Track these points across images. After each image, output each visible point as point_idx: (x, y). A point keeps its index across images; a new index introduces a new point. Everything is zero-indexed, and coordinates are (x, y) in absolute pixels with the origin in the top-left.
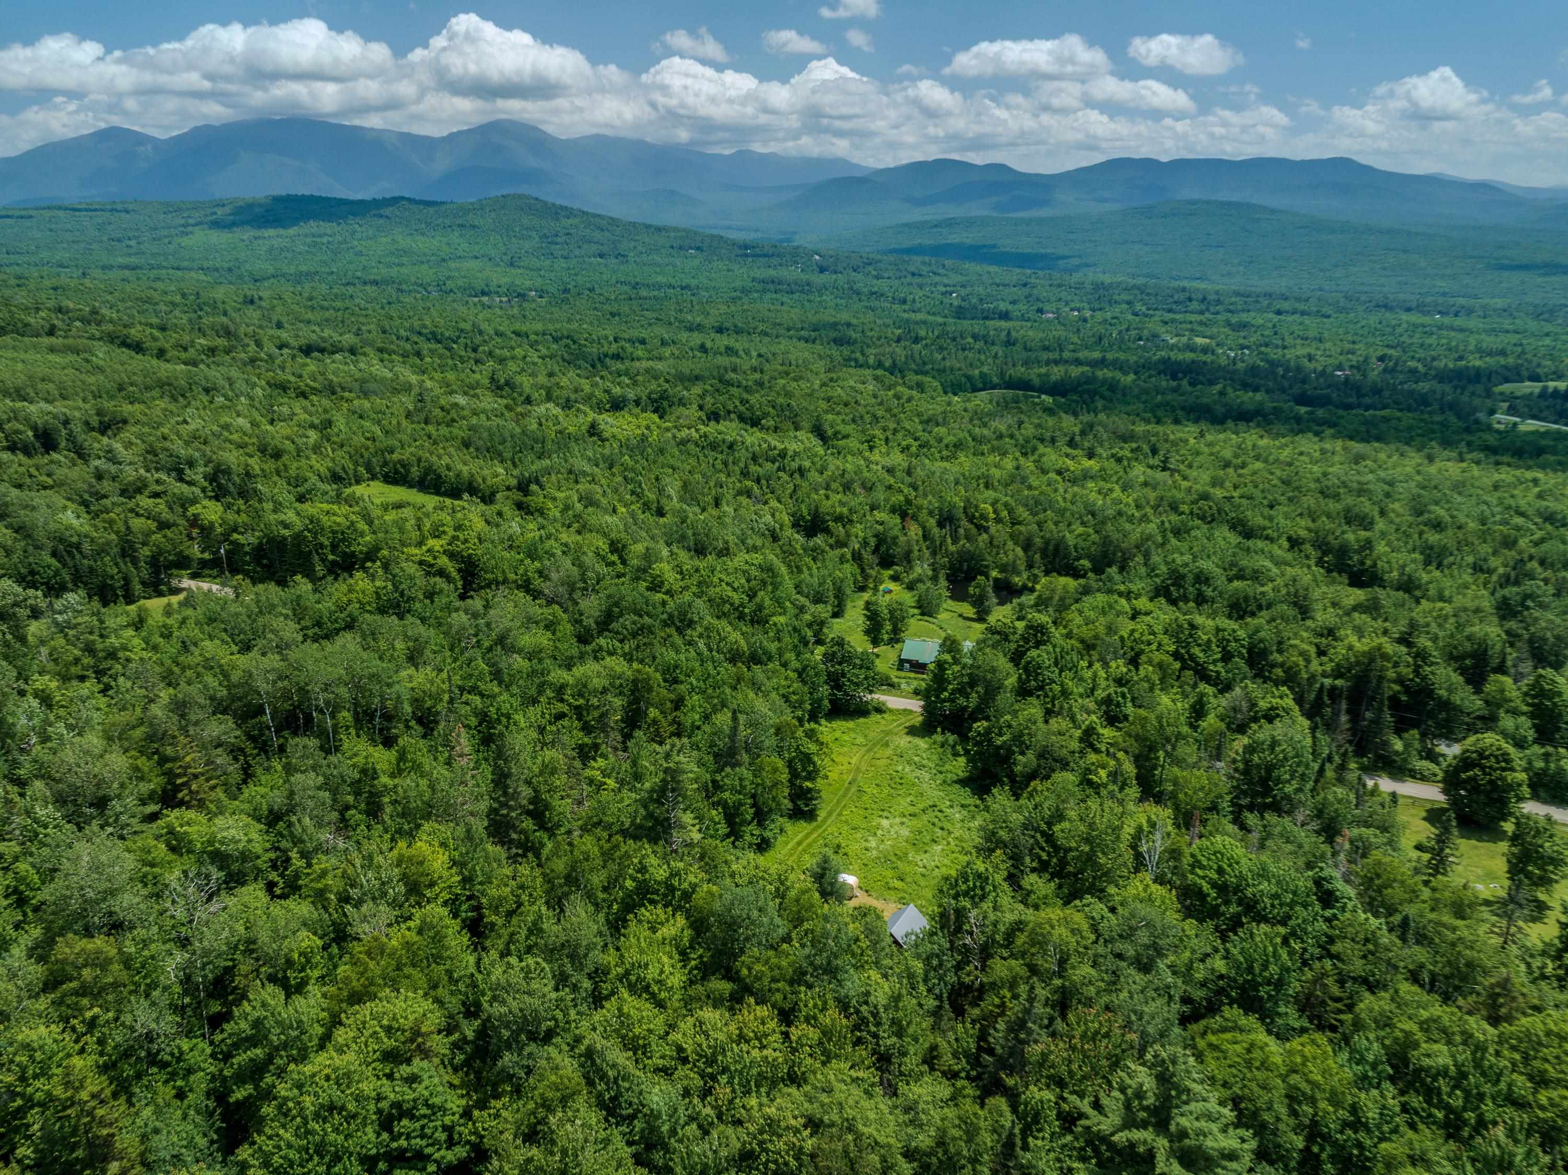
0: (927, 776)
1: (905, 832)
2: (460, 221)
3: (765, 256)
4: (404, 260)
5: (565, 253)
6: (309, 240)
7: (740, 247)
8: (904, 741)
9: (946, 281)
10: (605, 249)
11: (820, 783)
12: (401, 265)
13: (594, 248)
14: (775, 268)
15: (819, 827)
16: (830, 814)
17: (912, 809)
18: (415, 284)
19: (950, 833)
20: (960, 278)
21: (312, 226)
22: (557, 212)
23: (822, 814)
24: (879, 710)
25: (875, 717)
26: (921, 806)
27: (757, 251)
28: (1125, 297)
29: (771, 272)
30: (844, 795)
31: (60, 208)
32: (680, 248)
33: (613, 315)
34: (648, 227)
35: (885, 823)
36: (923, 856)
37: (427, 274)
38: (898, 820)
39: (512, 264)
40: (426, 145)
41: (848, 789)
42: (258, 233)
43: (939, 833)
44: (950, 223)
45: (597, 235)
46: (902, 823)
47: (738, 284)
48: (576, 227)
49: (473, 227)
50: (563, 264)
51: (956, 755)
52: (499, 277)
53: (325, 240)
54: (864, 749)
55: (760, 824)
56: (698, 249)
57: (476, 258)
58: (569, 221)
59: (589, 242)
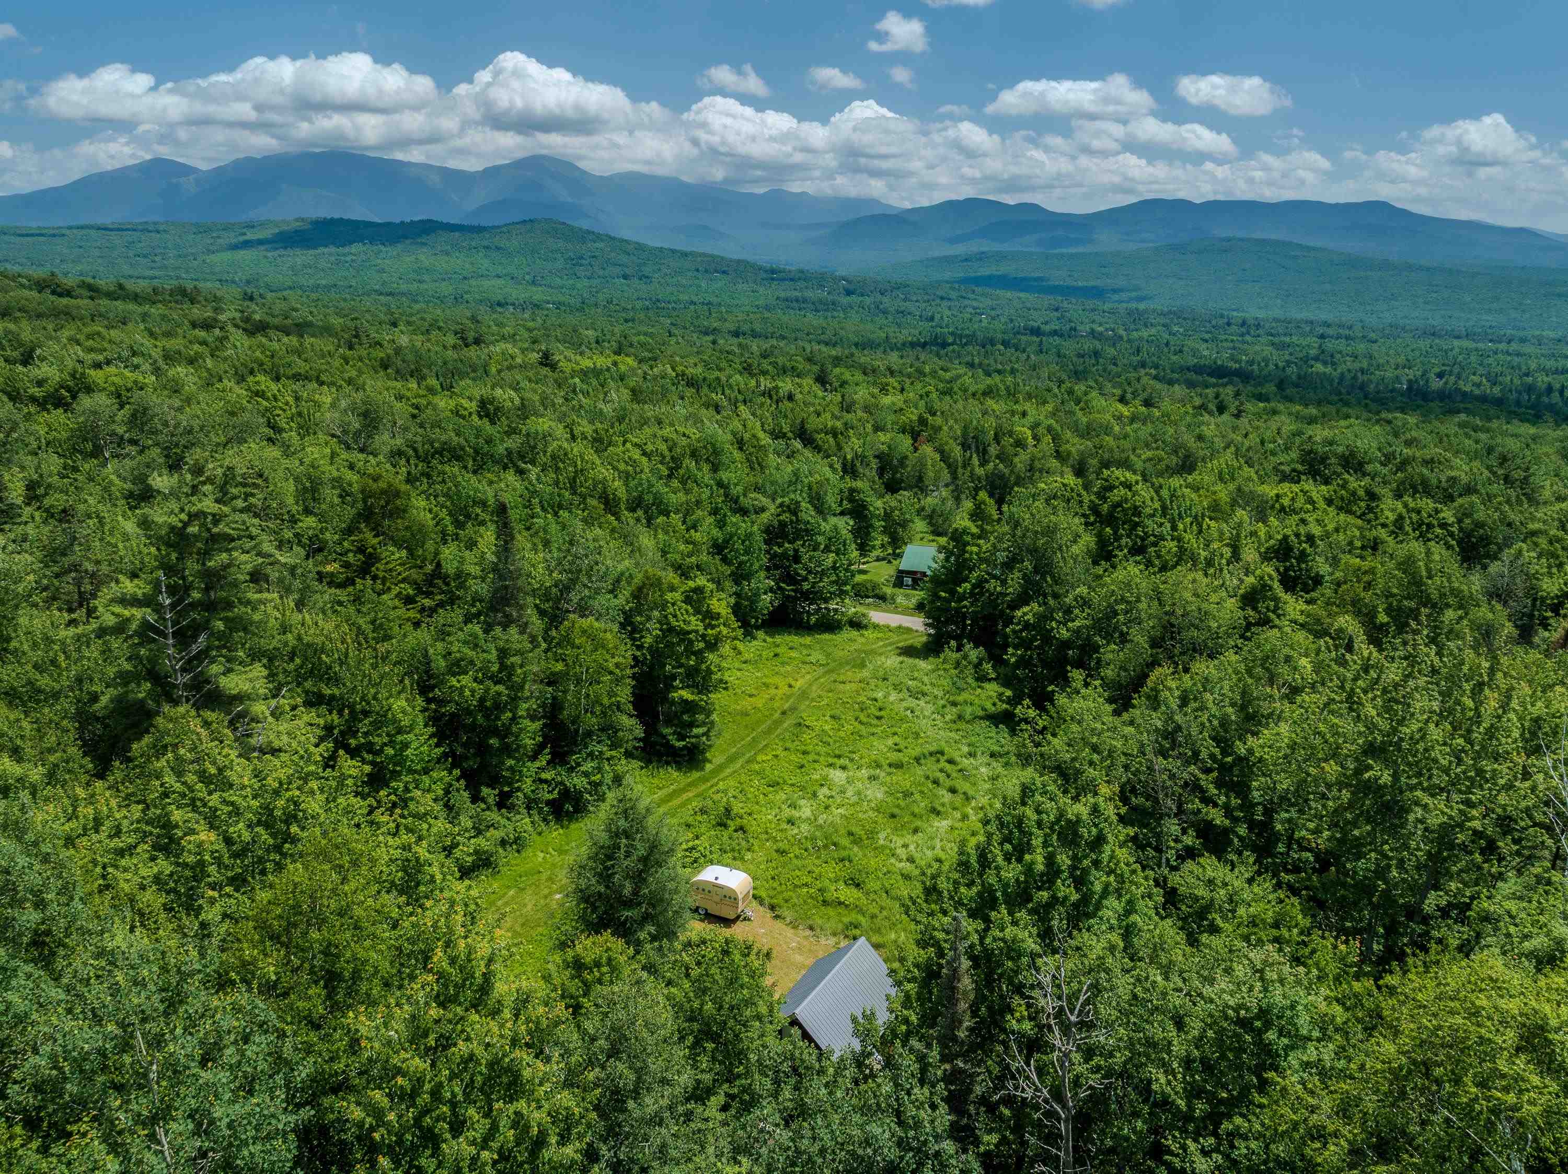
0: (929, 709)
1: (876, 793)
2: (486, 243)
3: (792, 280)
4: (425, 277)
5: (589, 274)
6: (333, 259)
7: (767, 272)
8: (892, 661)
9: (975, 304)
10: (629, 271)
11: (718, 698)
12: (421, 281)
13: (618, 270)
14: (801, 290)
15: (705, 780)
16: (732, 759)
17: (894, 757)
19: (967, 798)
20: (990, 302)
22: (584, 236)
23: (716, 757)
24: (857, 624)
25: (848, 634)
26: (917, 751)
27: (784, 275)
28: (1162, 320)
29: (797, 293)
30: (769, 731)
31: (93, 228)
32: (706, 271)
34: (673, 251)
35: (838, 776)
36: (909, 839)
37: (446, 289)
38: (864, 772)
39: (534, 283)
41: (777, 723)
43: (947, 797)
44: (981, 257)
45: (624, 259)
46: (872, 778)
47: (761, 302)
48: (602, 250)
49: (498, 248)
50: (586, 282)
51: (982, 679)
52: (518, 293)
53: (348, 258)
54: (821, 670)
55: (559, 758)
56: (724, 272)
57: (499, 277)
58: (597, 245)
59: (614, 264)
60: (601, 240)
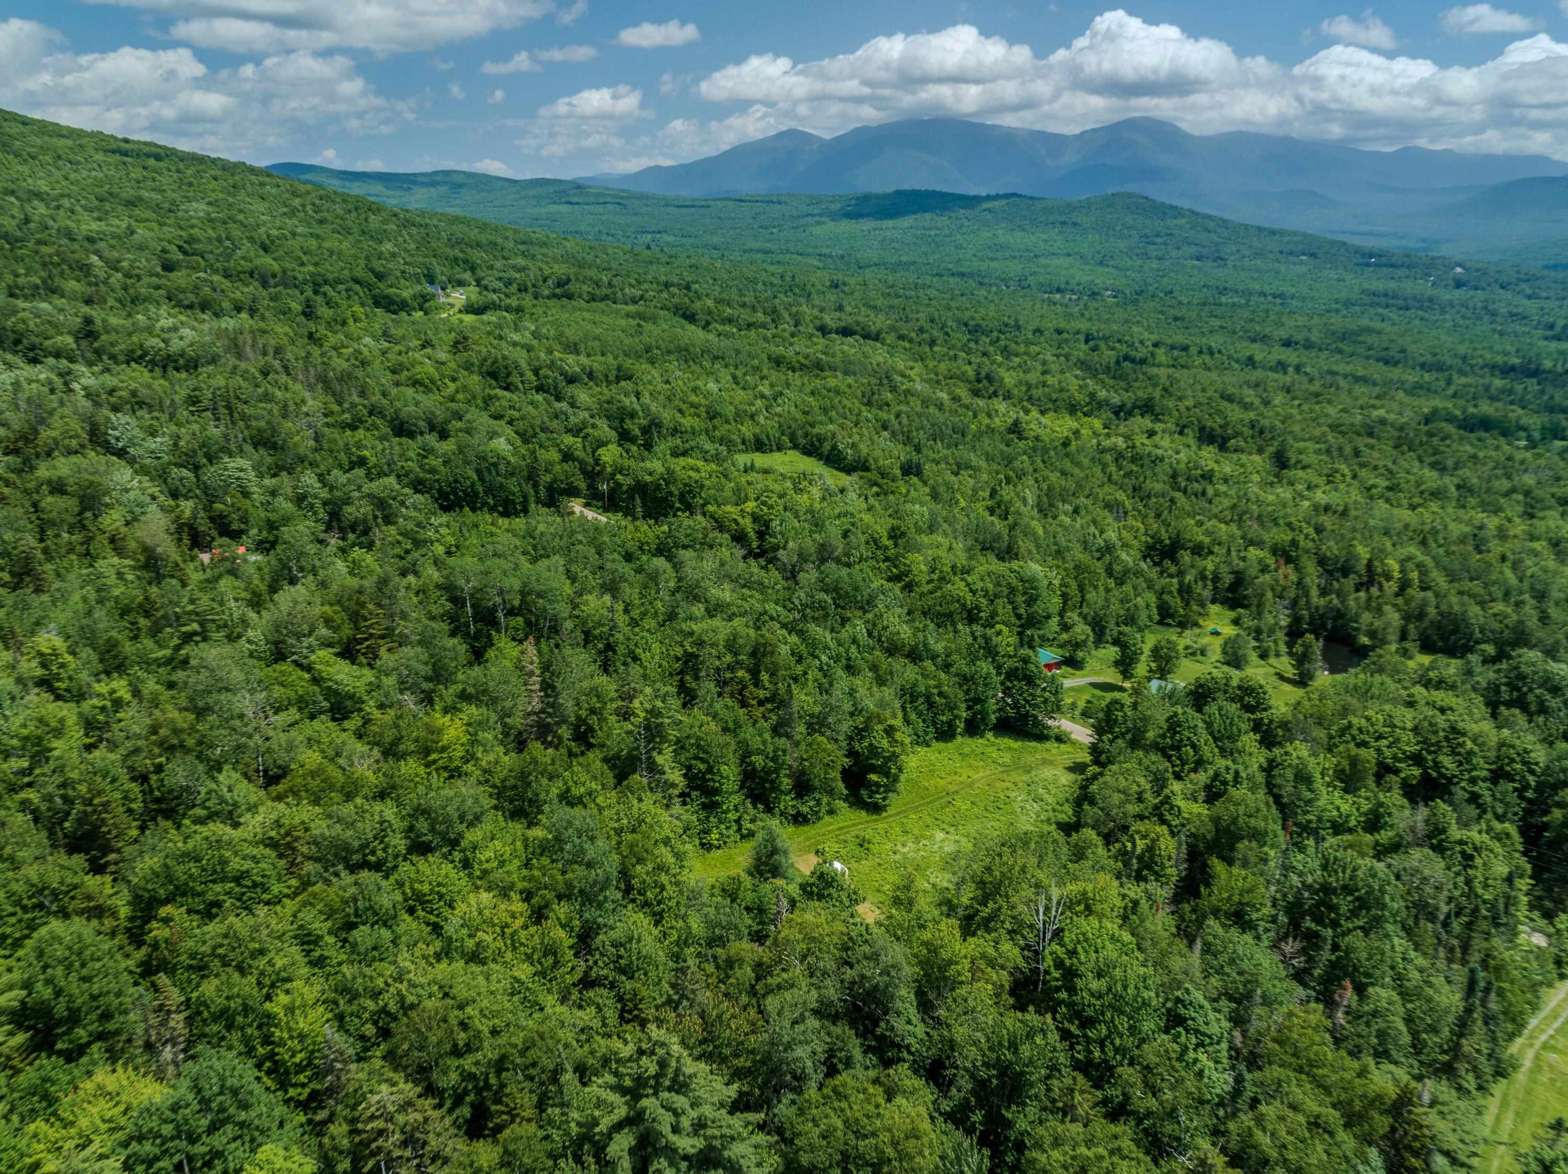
2: (1064, 219)
3: (1392, 266)
4: (999, 255)
5: (1160, 254)
7: (1363, 255)
10: (1204, 251)
12: (992, 259)
13: (1193, 250)
14: (1397, 279)
18: (999, 278)
21: (926, 219)
22: (1165, 212)
24: (1059, 739)
27: (1384, 260)
29: (1392, 285)
31: (730, 199)
32: (1291, 253)
33: (1176, 319)
34: (1260, 229)
35: (940, 836)
37: (1015, 268)
38: (956, 837)
39: (1101, 263)
40: (1055, 142)
42: (878, 224)
45: (1202, 237)
46: (957, 842)
47: (1343, 295)
48: (1181, 228)
49: (1075, 224)
50: (1154, 264)
52: (1082, 275)
53: (933, 233)
56: (1313, 255)
57: (1068, 255)
58: (1175, 222)
59: (1190, 244)
60: (1183, 216)
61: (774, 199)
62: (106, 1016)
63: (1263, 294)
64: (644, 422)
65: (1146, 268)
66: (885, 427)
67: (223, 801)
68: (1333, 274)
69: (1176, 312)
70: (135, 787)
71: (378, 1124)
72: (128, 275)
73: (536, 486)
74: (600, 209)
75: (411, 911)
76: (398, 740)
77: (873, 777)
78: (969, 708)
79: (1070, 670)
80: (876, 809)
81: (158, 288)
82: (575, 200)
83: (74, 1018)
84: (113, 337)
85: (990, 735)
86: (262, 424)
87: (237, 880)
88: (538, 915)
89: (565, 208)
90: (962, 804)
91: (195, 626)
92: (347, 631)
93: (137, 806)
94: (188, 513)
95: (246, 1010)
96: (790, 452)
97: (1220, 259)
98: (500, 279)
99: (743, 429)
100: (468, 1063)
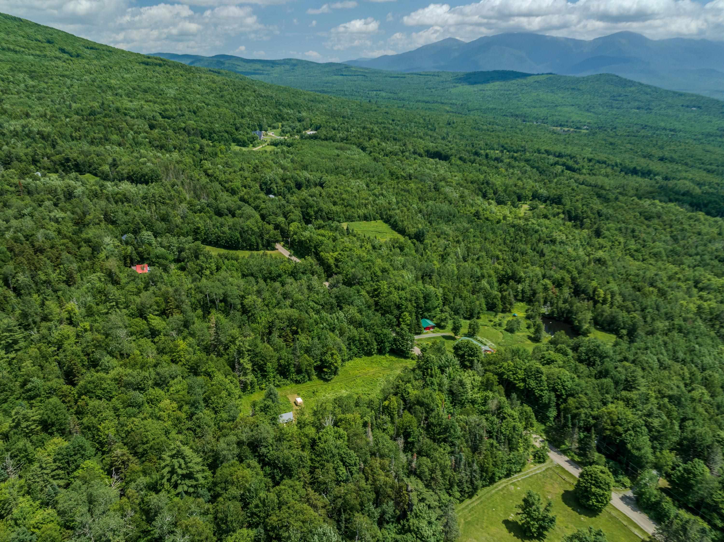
2: (574, 87)
4: (538, 105)
5: (618, 106)
10: (642, 105)
12: (535, 107)
13: (636, 104)
18: (534, 118)
22: (626, 83)
32: (688, 106)
33: (611, 144)
34: (675, 93)
37: (543, 112)
39: (587, 110)
45: (643, 97)
48: (633, 92)
49: (579, 90)
52: (576, 117)
56: (699, 107)
57: (573, 105)
58: (630, 89)
59: (636, 100)
60: (635, 86)
61: (436, 74)
62: (61, 425)
63: (665, 129)
64: (316, 209)
65: (609, 114)
66: (420, 212)
67: (106, 366)
68: (707, 118)
69: (611, 140)
70: (85, 358)
71: (116, 458)
72: (136, 132)
73: (262, 238)
74: (355, 78)
75: (148, 403)
76: (164, 348)
77: (325, 370)
78: (378, 345)
79: (438, 329)
80: (326, 380)
81: (146, 138)
82: (344, 74)
83: (53, 424)
84: (123, 167)
85: (387, 355)
86: (165, 212)
87: (103, 390)
88: (180, 408)
89: (340, 78)
90: (359, 381)
91: (114, 303)
92: (163, 306)
93: (86, 363)
94: (129, 252)
95: (94, 427)
96: (379, 221)
97: (649, 109)
98: (290, 126)
99: (360, 211)
100: (145, 446)
